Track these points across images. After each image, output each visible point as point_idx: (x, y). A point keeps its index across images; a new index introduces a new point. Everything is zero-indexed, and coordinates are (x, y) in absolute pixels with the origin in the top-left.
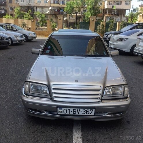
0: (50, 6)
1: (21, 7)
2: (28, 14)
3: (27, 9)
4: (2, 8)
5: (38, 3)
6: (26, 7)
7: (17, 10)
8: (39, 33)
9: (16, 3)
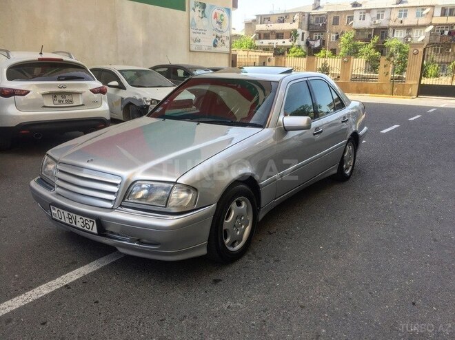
0: (431, 24)
1: (358, 30)
2: (371, 45)
3: (370, 35)
4: (316, 37)
5: (400, 19)
6: (370, 30)
7: (347, 38)
8: (357, 87)
9: (348, 23)
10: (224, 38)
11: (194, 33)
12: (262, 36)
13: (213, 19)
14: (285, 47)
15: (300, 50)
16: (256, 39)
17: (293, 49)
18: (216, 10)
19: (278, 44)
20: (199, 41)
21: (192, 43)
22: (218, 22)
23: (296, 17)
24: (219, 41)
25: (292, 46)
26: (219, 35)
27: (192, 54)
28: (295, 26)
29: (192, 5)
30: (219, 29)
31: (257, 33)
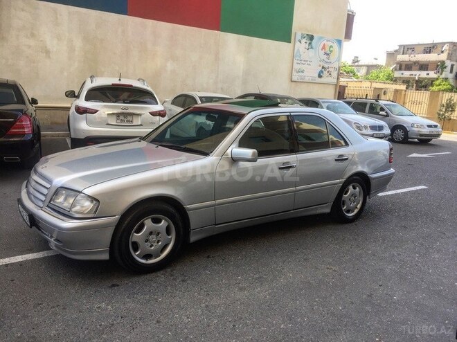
10: (330, 69)
11: (298, 63)
12: (403, 67)
13: (320, 50)
14: (429, 79)
15: (447, 83)
16: (396, 70)
17: (437, 82)
18: (325, 42)
19: (421, 76)
20: (303, 72)
21: (294, 73)
22: (326, 53)
23: (446, 47)
24: (325, 72)
25: (437, 79)
26: (326, 66)
27: (293, 83)
28: (443, 57)
29: (299, 37)
30: (327, 60)
31: (398, 64)
